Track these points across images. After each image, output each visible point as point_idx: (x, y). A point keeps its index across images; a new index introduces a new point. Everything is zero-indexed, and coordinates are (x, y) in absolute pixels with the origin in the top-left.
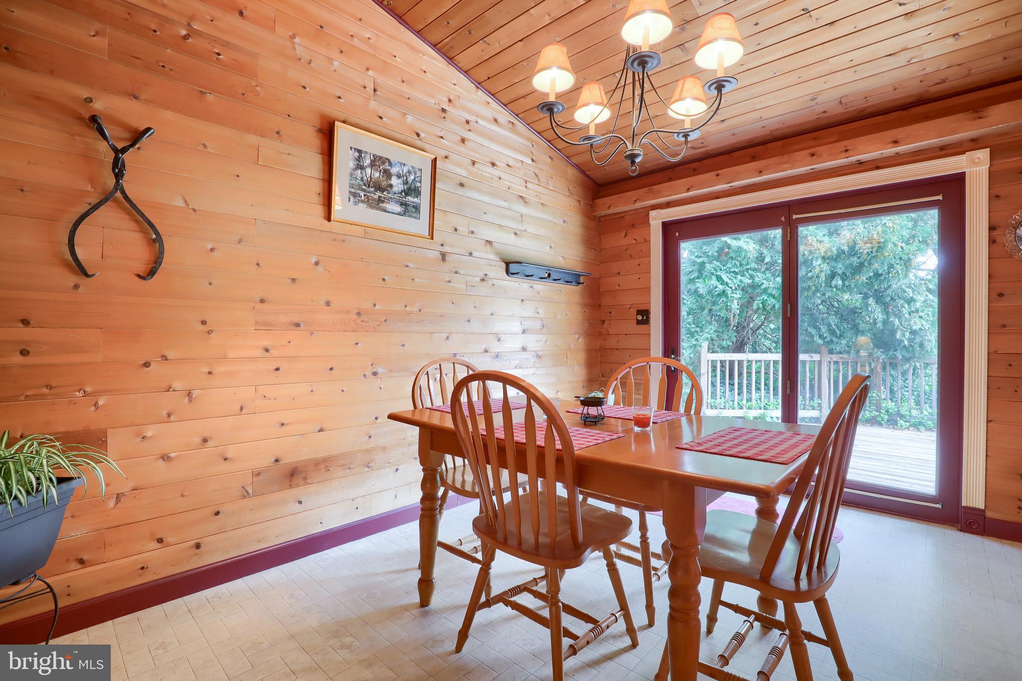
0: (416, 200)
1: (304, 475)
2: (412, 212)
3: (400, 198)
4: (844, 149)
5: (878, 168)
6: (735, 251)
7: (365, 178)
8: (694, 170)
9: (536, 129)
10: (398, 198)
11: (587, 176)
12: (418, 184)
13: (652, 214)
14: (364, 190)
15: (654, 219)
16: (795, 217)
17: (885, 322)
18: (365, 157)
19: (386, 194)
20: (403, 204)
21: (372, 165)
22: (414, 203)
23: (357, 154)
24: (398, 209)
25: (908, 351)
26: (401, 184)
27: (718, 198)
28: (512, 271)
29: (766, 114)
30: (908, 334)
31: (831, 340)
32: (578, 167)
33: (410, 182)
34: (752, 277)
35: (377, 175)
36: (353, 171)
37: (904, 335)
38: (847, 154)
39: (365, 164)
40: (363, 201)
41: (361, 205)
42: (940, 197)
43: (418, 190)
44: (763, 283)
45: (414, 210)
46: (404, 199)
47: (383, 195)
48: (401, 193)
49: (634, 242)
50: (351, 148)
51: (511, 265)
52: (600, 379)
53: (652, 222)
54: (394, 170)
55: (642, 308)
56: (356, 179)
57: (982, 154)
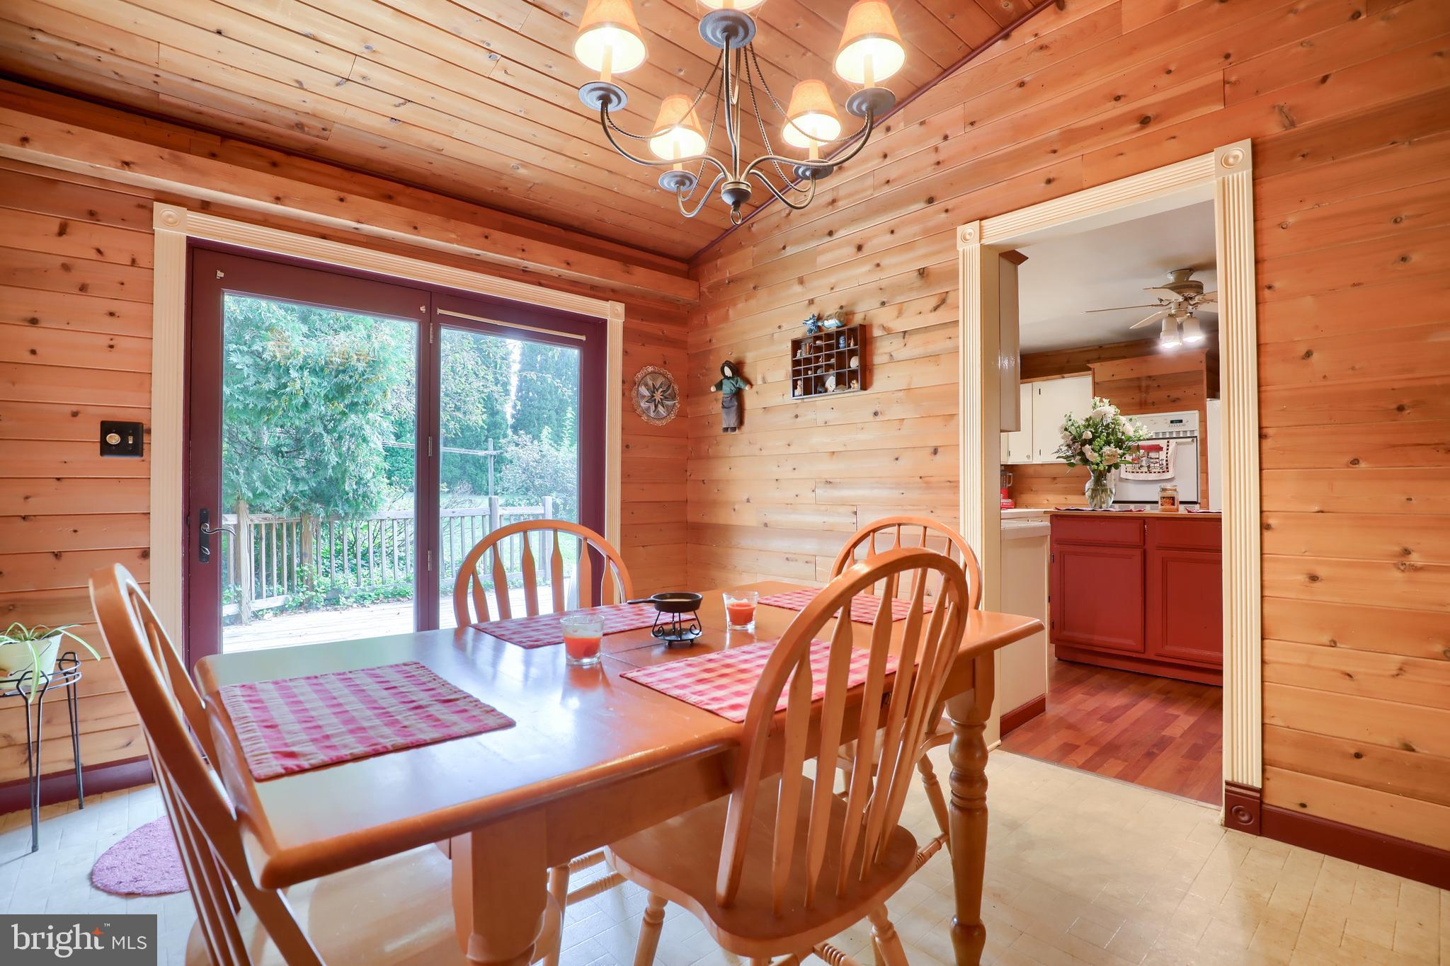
4: (520, 247)
13: (162, 211)
15: (169, 225)
16: (439, 311)
29: (451, 148)
38: (524, 255)
42: (583, 338)
49: (94, 255)
53: (159, 229)
55: (124, 418)
57: (620, 308)
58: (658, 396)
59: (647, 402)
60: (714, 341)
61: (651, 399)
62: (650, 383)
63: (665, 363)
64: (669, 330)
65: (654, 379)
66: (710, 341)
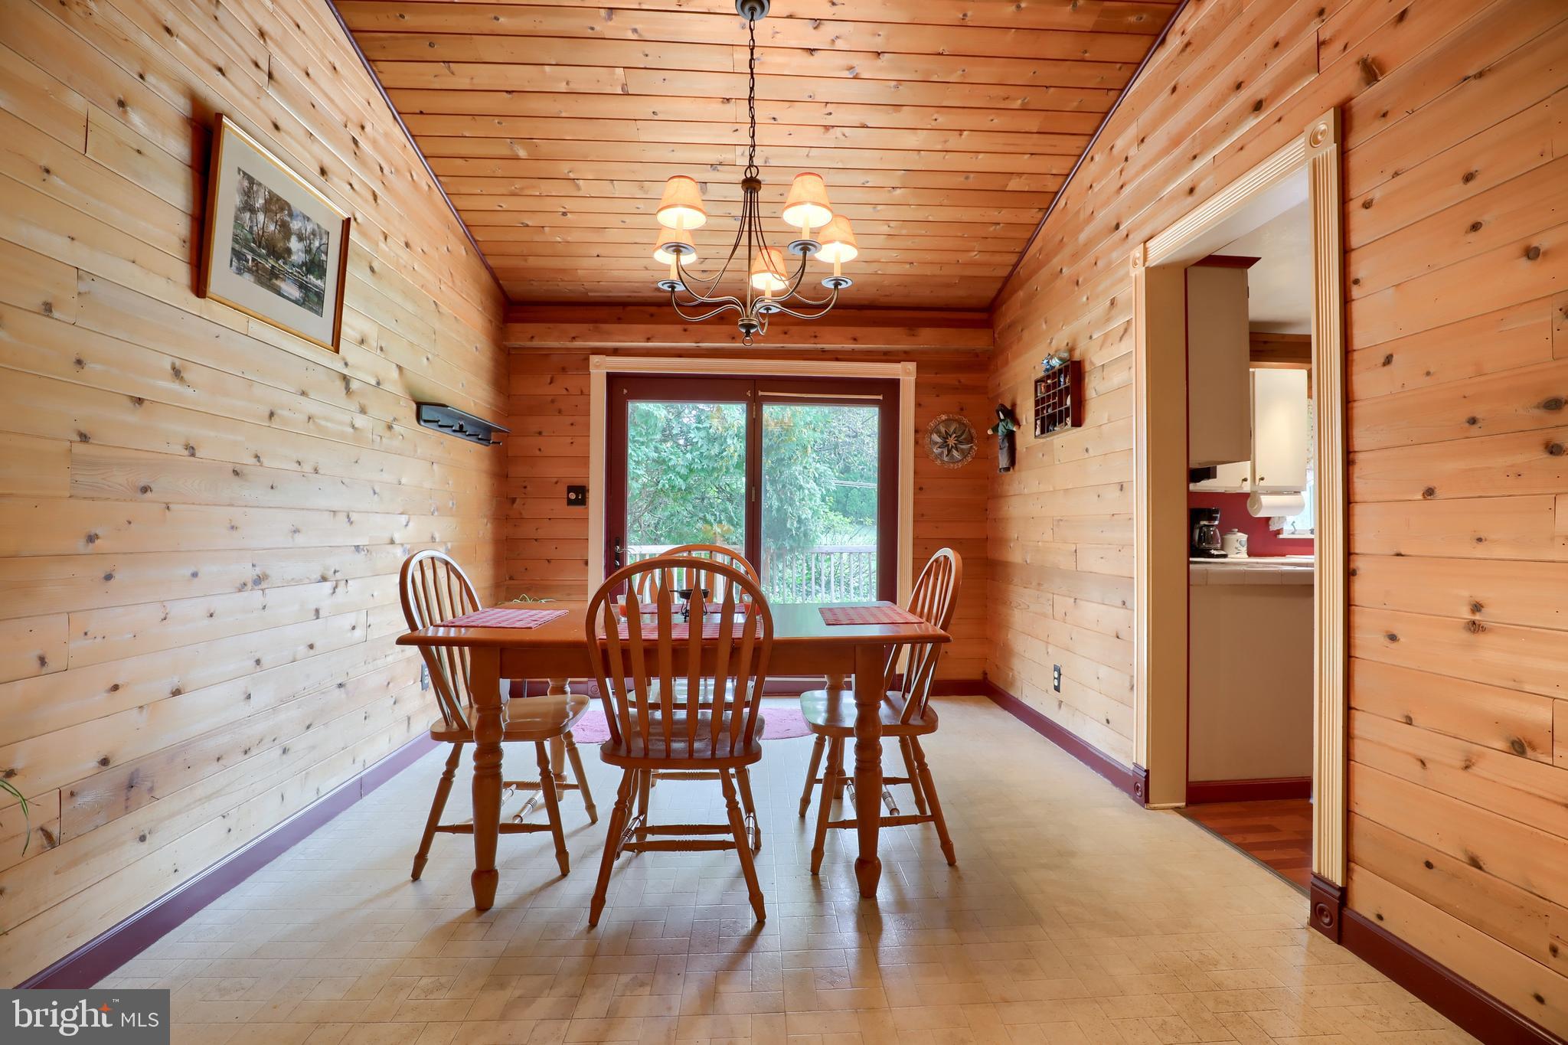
0: (319, 282)
1: (149, 784)
2: (313, 302)
3: (300, 276)
4: (813, 334)
5: (837, 360)
6: (641, 415)
7: (255, 228)
8: (652, 315)
9: (455, 203)
10: (297, 274)
11: (499, 286)
12: (323, 257)
13: (594, 359)
14: (252, 250)
15: (597, 367)
16: (760, 393)
17: (779, 510)
18: (257, 191)
19: (282, 264)
20: (303, 286)
21: (266, 209)
22: (316, 287)
23: (246, 183)
24: (296, 293)
25: (794, 541)
26: (302, 252)
27: (680, 356)
28: (425, 416)
30: (795, 522)
31: (729, 528)
32: (490, 270)
33: (314, 250)
34: (656, 450)
35: (272, 227)
36: (239, 213)
37: (792, 524)
38: (816, 340)
39: (257, 205)
40: (250, 270)
41: (247, 276)
42: (881, 397)
43: (323, 266)
44: (670, 459)
45: (316, 300)
46: (304, 278)
47: (277, 265)
48: (300, 267)
49: (565, 392)
50: (239, 170)
51: (424, 409)
52: (506, 583)
53: (592, 371)
54: (295, 225)
55: (577, 482)
56: (243, 227)
57: (912, 367)
58: (951, 441)
59: (939, 447)
60: (1001, 385)
61: (945, 444)
62: (943, 430)
63: (962, 409)
64: (965, 378)
65: (947, 426)
66: (999, 384)
